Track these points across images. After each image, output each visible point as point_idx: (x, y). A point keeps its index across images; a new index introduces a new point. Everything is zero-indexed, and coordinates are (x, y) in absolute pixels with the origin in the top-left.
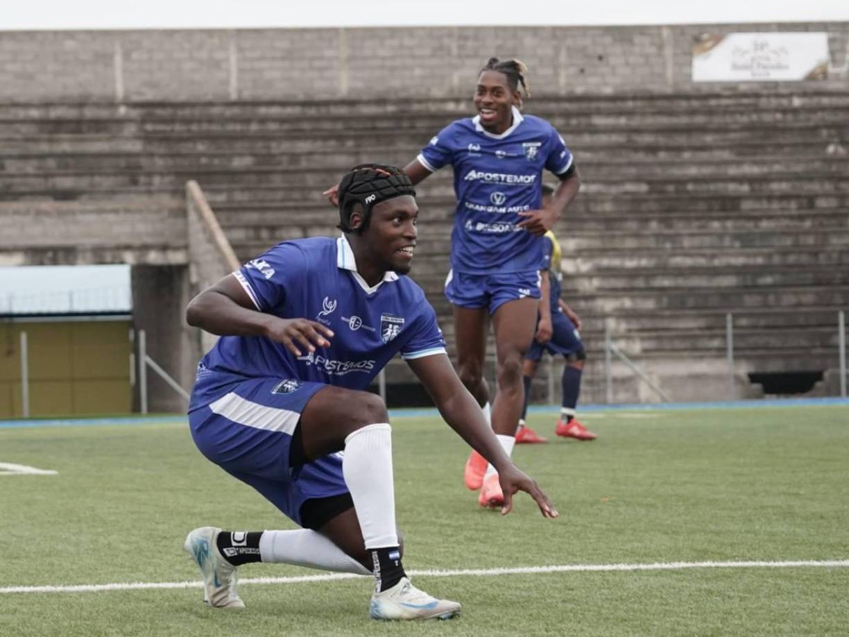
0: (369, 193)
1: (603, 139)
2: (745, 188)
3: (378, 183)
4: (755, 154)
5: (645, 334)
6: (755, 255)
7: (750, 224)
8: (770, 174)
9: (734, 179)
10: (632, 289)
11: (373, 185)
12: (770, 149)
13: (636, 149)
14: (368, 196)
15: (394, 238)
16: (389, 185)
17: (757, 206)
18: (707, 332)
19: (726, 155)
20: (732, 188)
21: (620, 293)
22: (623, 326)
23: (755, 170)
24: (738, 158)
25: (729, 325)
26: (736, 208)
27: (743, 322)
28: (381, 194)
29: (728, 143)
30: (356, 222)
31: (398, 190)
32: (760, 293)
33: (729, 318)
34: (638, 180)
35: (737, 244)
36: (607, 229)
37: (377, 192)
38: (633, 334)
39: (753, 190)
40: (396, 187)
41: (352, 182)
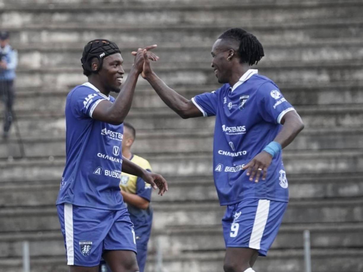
0: (102, 52)
1: (151, 19)
2: (324, 78)
3: (105, 47)
4: (336, 37)
5: (204, 256)
6: (337, 159)
7: (331, 122)
8: (354, 60)
9: (310, 67)
10: (188, 201)
11: (103, 48)
12: (353, 30)
13: (190, 32)
14: (101, 54)
15: (114, 73)
16: (110, 48)
17: (339, 99)
18: (279, 253)
19: (300, 38)
20: (307, 77)
21: (174, 206)
22: (177, 246)
23: (337, 56)
24: (314, 42)
25: (307, 245)
26: (312, 102)
27: (324, 241)
28: (108, 52)
29: (301, 24)
30: (95, 67)
31: (115, 50)
32: (343, 206)
33: (307, 235)
34: (193, 69)
35: (315, 146)
36: (156, 129)
37: (105, 52)
38: (190, 256)
39: (332, 81)
40: (114, 49)
41: (91, 48)
